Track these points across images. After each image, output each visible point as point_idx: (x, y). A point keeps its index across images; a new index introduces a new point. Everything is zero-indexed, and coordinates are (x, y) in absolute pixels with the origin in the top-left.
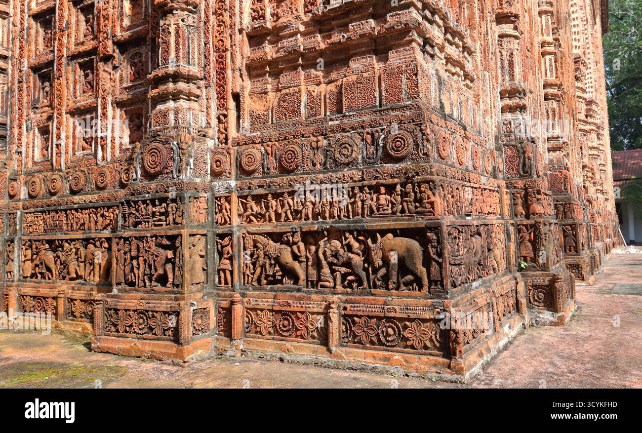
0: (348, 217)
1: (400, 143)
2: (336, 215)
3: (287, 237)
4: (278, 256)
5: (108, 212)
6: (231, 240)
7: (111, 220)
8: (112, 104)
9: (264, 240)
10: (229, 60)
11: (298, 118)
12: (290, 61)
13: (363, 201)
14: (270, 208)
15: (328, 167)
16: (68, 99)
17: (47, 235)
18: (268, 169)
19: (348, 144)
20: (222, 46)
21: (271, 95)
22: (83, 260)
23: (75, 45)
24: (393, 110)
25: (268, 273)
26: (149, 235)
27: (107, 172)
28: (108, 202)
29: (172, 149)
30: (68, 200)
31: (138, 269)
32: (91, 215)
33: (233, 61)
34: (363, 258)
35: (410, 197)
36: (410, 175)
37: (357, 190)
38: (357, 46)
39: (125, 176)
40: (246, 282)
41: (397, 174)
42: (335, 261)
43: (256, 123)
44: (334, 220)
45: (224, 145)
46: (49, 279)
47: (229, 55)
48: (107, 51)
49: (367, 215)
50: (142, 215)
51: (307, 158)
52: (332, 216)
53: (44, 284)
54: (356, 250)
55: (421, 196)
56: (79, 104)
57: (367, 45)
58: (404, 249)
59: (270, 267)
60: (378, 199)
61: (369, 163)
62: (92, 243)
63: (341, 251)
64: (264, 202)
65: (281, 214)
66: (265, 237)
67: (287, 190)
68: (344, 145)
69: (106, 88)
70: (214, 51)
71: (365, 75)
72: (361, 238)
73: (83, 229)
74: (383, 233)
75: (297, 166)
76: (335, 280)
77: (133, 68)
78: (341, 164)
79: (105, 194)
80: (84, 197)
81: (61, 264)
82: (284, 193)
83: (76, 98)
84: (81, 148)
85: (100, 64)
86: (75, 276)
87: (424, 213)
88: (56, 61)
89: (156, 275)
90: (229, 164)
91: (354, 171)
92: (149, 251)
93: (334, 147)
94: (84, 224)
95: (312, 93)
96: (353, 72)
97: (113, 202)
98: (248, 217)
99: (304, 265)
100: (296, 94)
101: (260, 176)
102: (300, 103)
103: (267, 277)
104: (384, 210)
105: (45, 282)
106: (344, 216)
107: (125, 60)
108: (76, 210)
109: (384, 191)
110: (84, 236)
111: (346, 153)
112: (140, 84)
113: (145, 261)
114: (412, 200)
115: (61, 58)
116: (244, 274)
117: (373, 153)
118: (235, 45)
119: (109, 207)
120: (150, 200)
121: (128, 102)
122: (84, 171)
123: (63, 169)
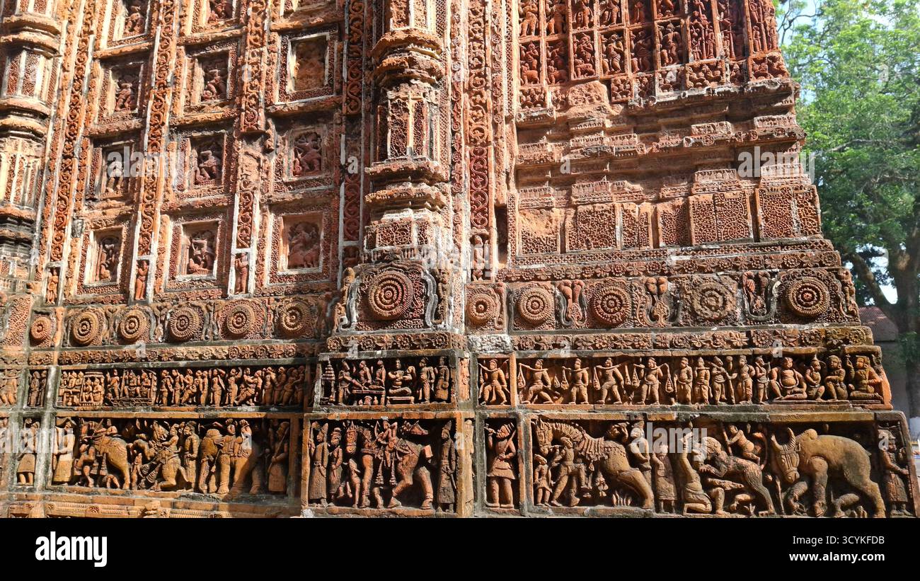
0: (729, 401)
1: (810, 295)
2: (707, 397)
3: (619, 429)
4: (603, 459)
5: (251, 375)
6: (514, 429)
7: (257, 389)
8: (261, 206)
9: (576, 432)
10: (492, 159)
11: (610, 248)
12: (591, 167)
13: (755, 378)
14: (580, 381)
15: (681, 321)
16: (168, 191)
17: (113, 409)
18: (568, 320)
19: (716, 290)
20: (481, 137)
21: (557, 213)
22: (195, 455)
23: (185, 111)
24: (782, 247)
25: (584, 486)
26: (386, 418)
27: (251, 310)
28: (252, 359)
29: (424, 281)
30: (162, 352)
31: (361, 476)
32: (215, 379)
33: (498, 160)
34: (763, 467)
35: (839, 375)
36: (835, 343)
37: (743, 361)
38: (708, 154)
39: (288, 318)
40: (540, 499)
41: (810, 339)
42: (713, 470)
43: (535, 251)
44: (703, 405)
45: (480, 279)
46: (113, 486)
47: (492, 151)
48: (257, 126)
49: (764, 400)
50: (367, 385)
51: (641, 307)
52: (698, 398)
53: (103, 495)
54: (750, 454)
55: (856, 374)
56: (187, 201)
57: (723, 155)
58: (840, 453)
59: (587, 476)
60: (782, 376)
61: (757, 321)
62: (218, 428)
63: (723, 455)
64: (567, 372)
65: (600, 392)
66: (575, 427)
67: (612, 355)
68: (709, 292)
69: (251, 180)
70: (466, 144)
71: (728, 195)
72: (758, 435)
73: (193, 403)
74: (800, 427)
75: (624, 318)
76: (713, 500)
77: (299, 155)
78: (705, 320)
79: (246, 345)
80: (199, 350)
81: (145, 461)
82: (606, 358)
83: (182, 190)
84: (184, 270)
85: (238, 144)
86: (174, 483)
87: (864, 399)
88: (147, 130)
89: (399, 487)
90: (499, 307)
91: (731, 331)
92: (385, 446)
93: (690, 294)
94: (198, 394)
95: (632, 213)
96: (704, 190)
97: (264, 359)
98: (537, 393)
99: (648, 474)
100: (607, 213)
101: (553, 330)
102: (614, 226)
103: (580, 492)
104: (795, 392)
105: (106, 493)
106: (721, 400)
107: (287, 142)
108: (183, 371)
109: (791, 364)
110: (202, 415)
111: (714, 303)
112: (317, 180)
113: (376, 462)
114: (842, 379)
115: (159, 127)
116: (535, 486)
117: (763, 307)
118: (501, 137)
119: (254, 369)
120: (382, 359)
121: (293, 205)
122: (200, 307)
123: (151, 300)
